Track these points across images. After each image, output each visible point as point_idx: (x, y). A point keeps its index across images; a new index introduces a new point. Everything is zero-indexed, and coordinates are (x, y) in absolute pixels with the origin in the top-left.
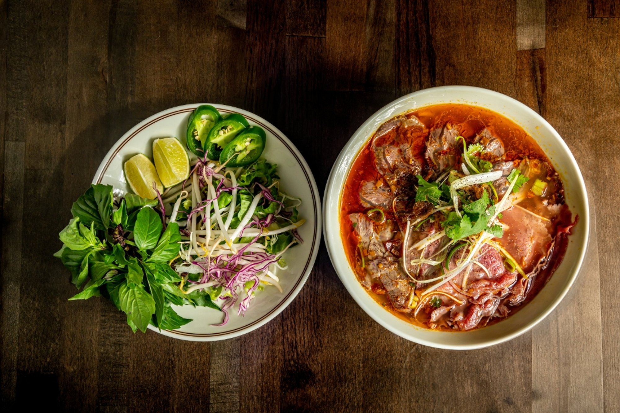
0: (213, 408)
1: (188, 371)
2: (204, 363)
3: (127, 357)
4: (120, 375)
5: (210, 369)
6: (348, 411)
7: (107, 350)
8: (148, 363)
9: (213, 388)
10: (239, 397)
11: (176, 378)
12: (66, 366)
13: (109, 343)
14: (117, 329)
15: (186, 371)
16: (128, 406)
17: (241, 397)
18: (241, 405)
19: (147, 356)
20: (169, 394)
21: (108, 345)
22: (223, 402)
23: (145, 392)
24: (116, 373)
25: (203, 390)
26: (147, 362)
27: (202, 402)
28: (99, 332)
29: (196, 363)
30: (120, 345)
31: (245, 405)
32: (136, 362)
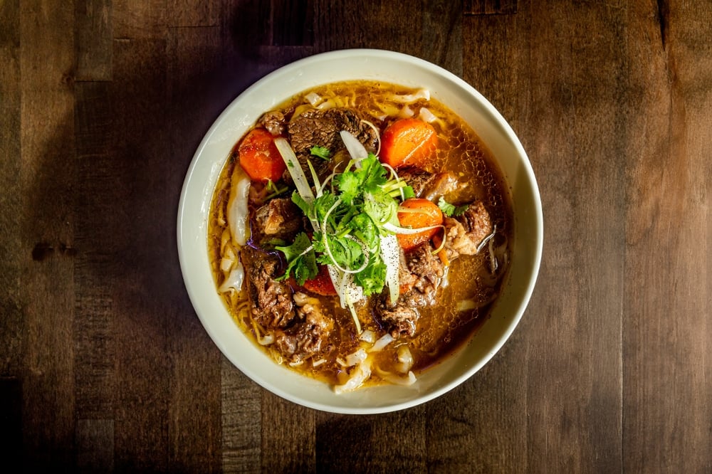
0: (225, 419)
1: (192, 372)
2: (213, 362)
3: (111, 355)
4: (103, 378)
5: (221, 368)
6: (406, 421)
7: (85, 347)
8: (140, 362)
9: (226, 394)
10: (259, 405)
11: (176, 382)
12: (32, 369)
13: (87, 337)
14: (97, 319)
15: (190, 371)
16: (114, 419)
17: (262, 404)
18: (263, 414)
19: (137, 352)
20: (168, 402)
21: (86, 339)
22: (239, 412)
23: (136, 400)
24: (97, 376)
25: (212, 395)
26: (138, 361)
27: (212, 413)
28: (74, 322)
29: (203, 361)
30: (101, 339)
31: (269, 416)
32: (123, 361)
